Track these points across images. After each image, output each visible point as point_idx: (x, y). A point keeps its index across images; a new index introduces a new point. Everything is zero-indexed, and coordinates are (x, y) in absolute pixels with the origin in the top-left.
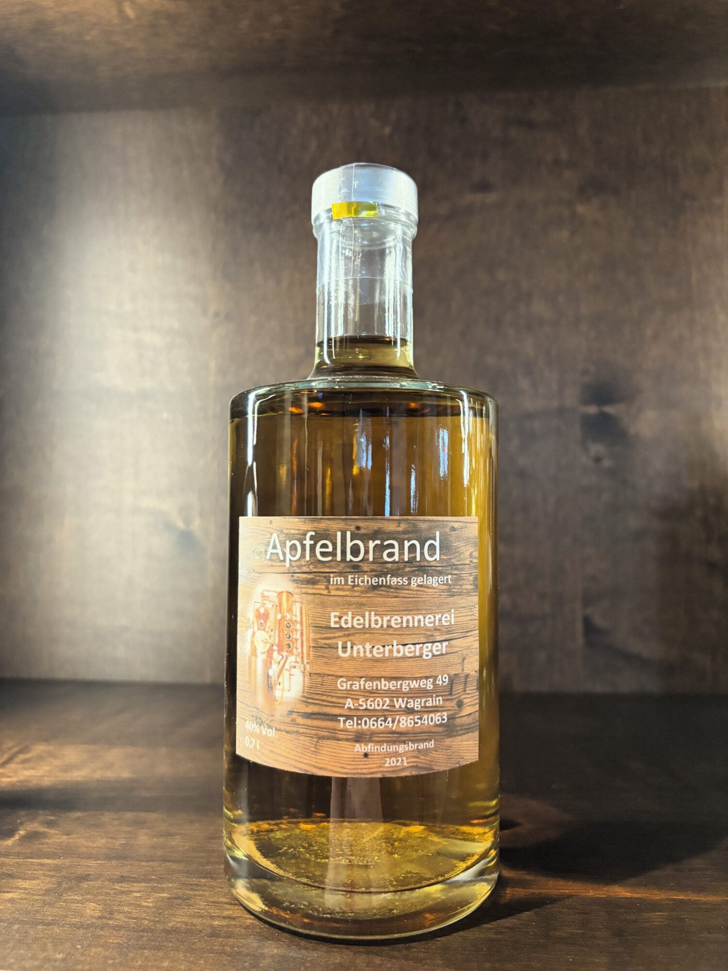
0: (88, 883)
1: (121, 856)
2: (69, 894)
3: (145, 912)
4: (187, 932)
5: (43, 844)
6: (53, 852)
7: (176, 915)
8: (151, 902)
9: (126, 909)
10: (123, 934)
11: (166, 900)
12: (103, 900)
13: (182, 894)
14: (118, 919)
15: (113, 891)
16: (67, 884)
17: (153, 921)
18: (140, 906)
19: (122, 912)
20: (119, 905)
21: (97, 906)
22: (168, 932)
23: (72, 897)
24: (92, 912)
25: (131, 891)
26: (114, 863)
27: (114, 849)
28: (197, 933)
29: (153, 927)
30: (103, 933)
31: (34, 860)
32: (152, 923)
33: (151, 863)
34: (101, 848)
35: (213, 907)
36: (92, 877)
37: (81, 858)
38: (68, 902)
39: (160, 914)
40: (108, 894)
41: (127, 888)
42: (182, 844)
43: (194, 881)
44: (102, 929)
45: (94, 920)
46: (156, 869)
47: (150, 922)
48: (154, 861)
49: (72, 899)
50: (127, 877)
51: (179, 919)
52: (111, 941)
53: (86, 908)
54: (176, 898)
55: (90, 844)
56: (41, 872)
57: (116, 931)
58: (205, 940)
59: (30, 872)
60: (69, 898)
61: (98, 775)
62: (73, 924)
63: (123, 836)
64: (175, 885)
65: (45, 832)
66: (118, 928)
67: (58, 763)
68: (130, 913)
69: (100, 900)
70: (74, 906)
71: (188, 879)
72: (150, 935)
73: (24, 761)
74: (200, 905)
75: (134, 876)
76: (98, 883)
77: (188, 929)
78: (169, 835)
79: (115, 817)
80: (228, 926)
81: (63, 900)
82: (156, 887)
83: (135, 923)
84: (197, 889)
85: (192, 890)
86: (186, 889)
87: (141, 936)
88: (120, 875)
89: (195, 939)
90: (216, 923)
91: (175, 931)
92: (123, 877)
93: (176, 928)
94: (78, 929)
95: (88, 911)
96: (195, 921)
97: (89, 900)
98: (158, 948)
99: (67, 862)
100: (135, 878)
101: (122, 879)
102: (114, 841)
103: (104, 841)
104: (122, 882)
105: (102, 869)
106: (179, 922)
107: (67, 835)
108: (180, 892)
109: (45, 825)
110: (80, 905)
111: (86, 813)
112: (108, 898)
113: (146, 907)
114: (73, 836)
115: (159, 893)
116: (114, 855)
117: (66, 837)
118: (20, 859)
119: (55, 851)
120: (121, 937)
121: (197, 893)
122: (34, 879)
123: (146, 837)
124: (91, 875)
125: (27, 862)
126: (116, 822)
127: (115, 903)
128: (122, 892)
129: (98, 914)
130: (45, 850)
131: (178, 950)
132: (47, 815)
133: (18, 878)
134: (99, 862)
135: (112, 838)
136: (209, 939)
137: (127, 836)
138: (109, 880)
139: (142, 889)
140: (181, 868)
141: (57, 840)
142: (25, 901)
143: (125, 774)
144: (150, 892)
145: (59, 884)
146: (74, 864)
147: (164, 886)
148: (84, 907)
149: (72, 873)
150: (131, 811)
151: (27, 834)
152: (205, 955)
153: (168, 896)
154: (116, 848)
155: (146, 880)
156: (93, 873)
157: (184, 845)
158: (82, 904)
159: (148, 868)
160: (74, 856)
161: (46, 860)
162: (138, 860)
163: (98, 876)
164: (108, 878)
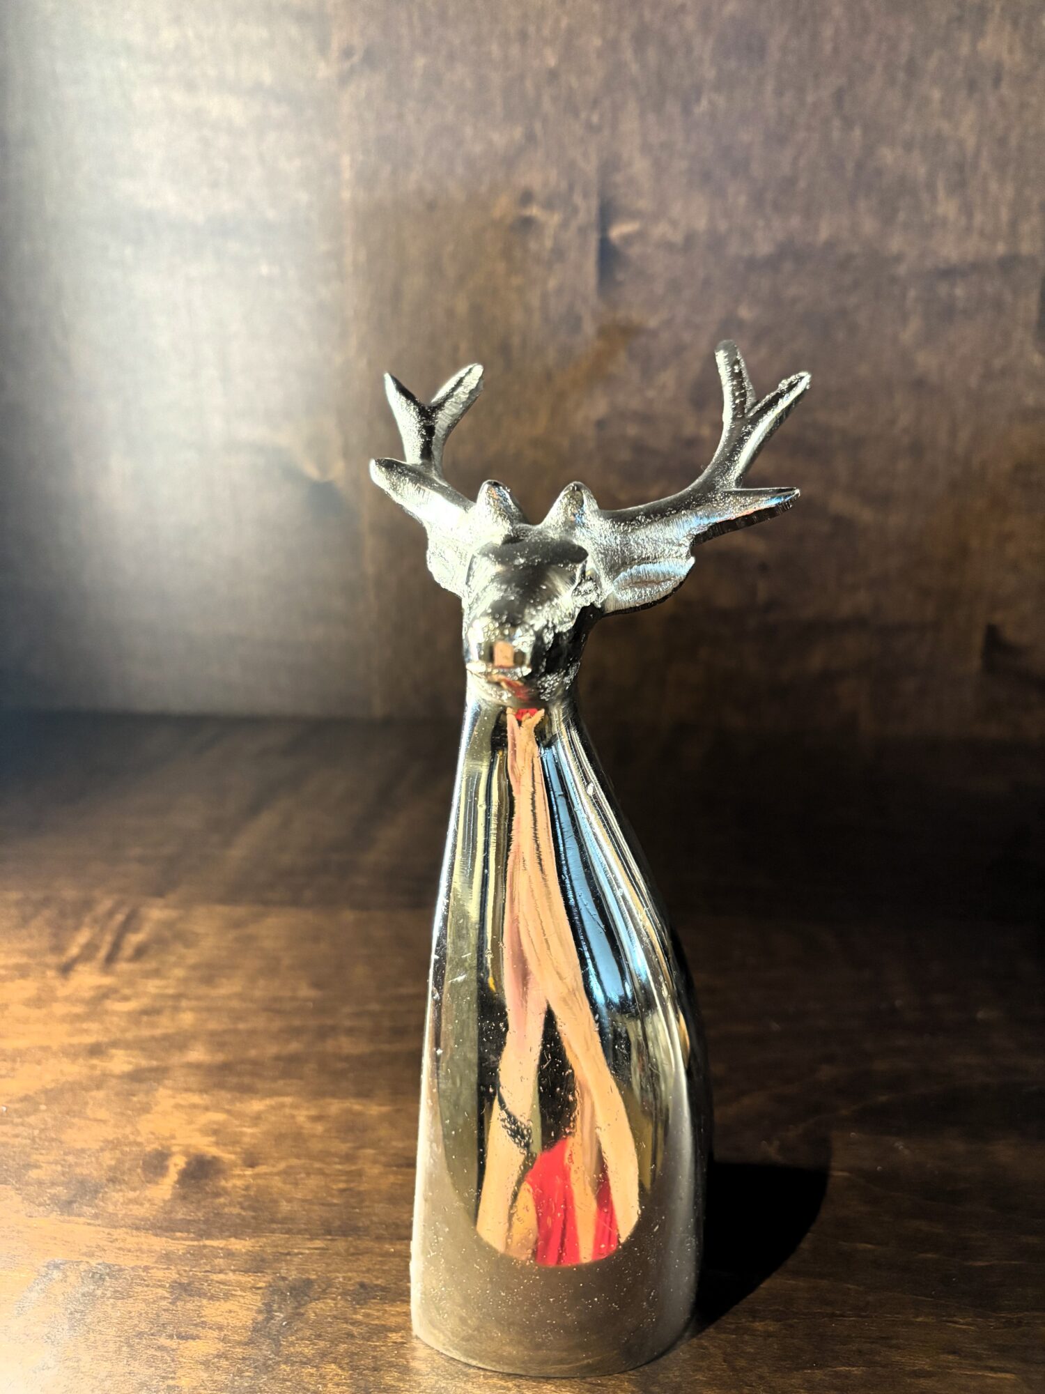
0: (313, 1305)
1: (348, 1227)
2: (290, 1339)
5: (217, 1195)
6: (240, 1214)
9: (388, 1376)
12: (347, 1354)
15: (357, 1328)
16: (280, 1309)
18: (408, 1370)
20: (375, 1369)
21: (341, 1372)
23: (298, 1348)
25: (387, 1328)
26: (341, 1245)
27: (335, 1205)
31: (215, 1243)
34: (312, 1202)
36: (316, 1286)
37: (287, 1232)
38: (294, 1362)
40: (351, 1337)
41: (378, 1318)
49: (298, 1354)
50: (370, 1287)
53: (325, 1377)
56: (231, 1277)
59: (216, 1277)
60: (292, 1350)
63: (339, 1167)
65: (214, 1157)
67: (192, 957)
69: (342, 1356)
70: (305, 1371)
73: (140, 953)
75: (379, 1282)
76: (329, 1306)
81: (284, 1357)
88: (358, 1280)
92: (362, 1285)
95: (330, 1383)
97: (325, 1356)
99: (268, 1244)
100: (383, 1289)
101: (364, 1293)
104: (365, 1301)
105: (327, 1264)
107: (252, 1165)
109: (213, 1139)
110: (313, 1371)
112: (354, 1349)
114: (262, 1169)
116: (337, 1223)
117: (249, 1172)
118: (192, 1239)
119: (244, 1213)
122: (227, 1296)
123: (376, 1170)
124: (312, 1281)
125: (205, 1247)
126: (319, 1128)
128: (373, 1332)
130: (226, 1210)
132: (207, 1109)
133: (201, 1294)
134: (318, 1243)
135: (321, 1172)
138: (344, 1297)
141: (239, 1183)
142: (224, 1363)
145: (268, 1310)
146: (280, 1250)
149: (282, 1277)
150: (333, 1095)
151: (188, 1164)
154: (335, 1201)
156: (315, 1276)
160: (274, 1226)
161: (233, 1240)
162: (379, 1238)
163: (324, 1286)
164: (340, 1291)
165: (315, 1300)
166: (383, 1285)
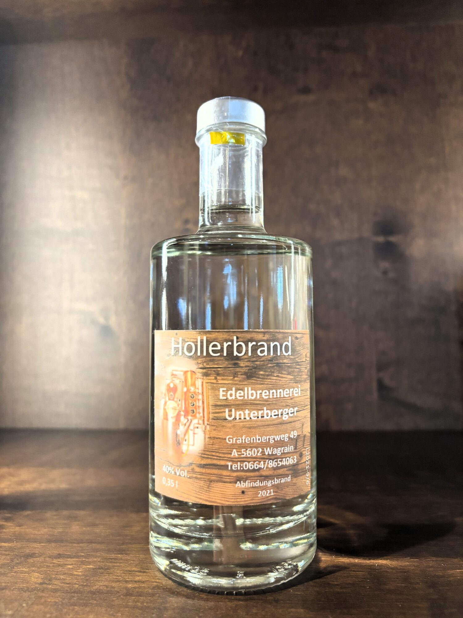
0: (34, 559)
1: (58, 540)
2: (19, 567)
3: (76, 579)
4: (108, 592)
5: (1, 533)
6: (8, 538)
7: (99, 581)
8: (81, 572)
9: (62, 577)
10: (59, 595)
11: (92, 570)
12: (45, 570)
13: (104, 566)
14: (56, 585)
15: (52, 565)
16: (18, 560)
17: (82, 585)
18: (72, 575)
19: (59, 579)
20: (56, 574)
21: (40, 575)
22: (93, 593)
23: (21, 569)
24: (36, 580)
25: (66, 564)
26: (53, 545)
28: (115, 593)
29: (82, 590)
30: (44, 595)
32: (81, 587)
33: (81, 545)
34: (44, 535)
35: (127, 575)
36: (37, 554)
37: (29, 542)
38: (18, 573)
39: (87, 580)
40: (48, 567)
41: (63, 562)
42: (104, 531)
43: (113, 556)
44: (43, 591)
45: (37, 585)
46: (85, 548)
47: (80, 586)
48: (82, 543)
49: (21, 571)
50: (63, 554)
51: (101, 583)
52: (49, 600)
53: (31, 576)
54: (99, 569)
55: (36, 532)
57: (54, 593)
58: (122, 598)
60: (19, 570)
61: (44, 487)
62: (21, 588)
63: (61, 526)
64: (99, 560)
65: (3, 525)
66: (55, 591)
67: (15, 479)
68: (64, 579)
69: (42, 571)
70: (22, 575)
71: (108, 555)
72: (79, 595)
74: (117, 573)
75: (68, 553)
76: (41, 559)
77: (108, 591)
78: (94, 525)
79: (55, 513)
80: (139, 588)
81: (14, 571)
82: (84, 561)
83: (68, 587)
84: (115, 561)
85: (111, 562)
86: (107, 562)
87: (72, 596)
88: (58, 553)
89: (114, 598)
90: (130, 586)
91: (99, 592)
92: (59, 554)
93: (100, 589)
94: (25, 592)
95: (33, 578)
96: (113, 585)
97: (33, 571)
98: (86, 605)
99: (19, 545)
100: (68, 555)
101: (59, 556)
102: (54, 530)
103: (46, 530)
104: (59, 558)
105: (45, 549)
106: (101, 585)
107: (20, 526)
108: (102, 564)
109: (4, 520)
110: (27, 575)
111: (34, 512)
112: (48, 569)
113: (77, 575)
114: (24, 527)
115: (86, 565)
116: (53, 540)
117: (18, 528)
119: (10, 537)
120: (57, 597)
121: (115, 564)
123: (78, 527)
124: (36, 553)
126: (55, 517)
127: (53, 573)
128: (59, 565)
129: (40, 581)
130: (3, 536)
131: (101, 606)
132: (5, 513)
134: (43, 544)
135: (52, 528)
136: (125, 597)
137: (63, 526)
138: (50, 557)
139: (74, 563)
140: (103, 547)
141: (12, 530)
143: (64, 486)
144: (80, 564)
145: (12, 560)
146: (24, 546)
147: (90, 560)
148: (29, 576)
149: (22, 552)
152: (122, 609)
153: (93, 567)
154: (55, 534)
155: (78, 557)
156: (38, 552)
157: (105, 532)
158: (29, 574)
159: (78, 548)
160: (24, 540)
161: (3, 543)
162: (71, 543)
163: (41, 554)
164: (49, 555)
165: (35, 558)
166: (70, 554)
